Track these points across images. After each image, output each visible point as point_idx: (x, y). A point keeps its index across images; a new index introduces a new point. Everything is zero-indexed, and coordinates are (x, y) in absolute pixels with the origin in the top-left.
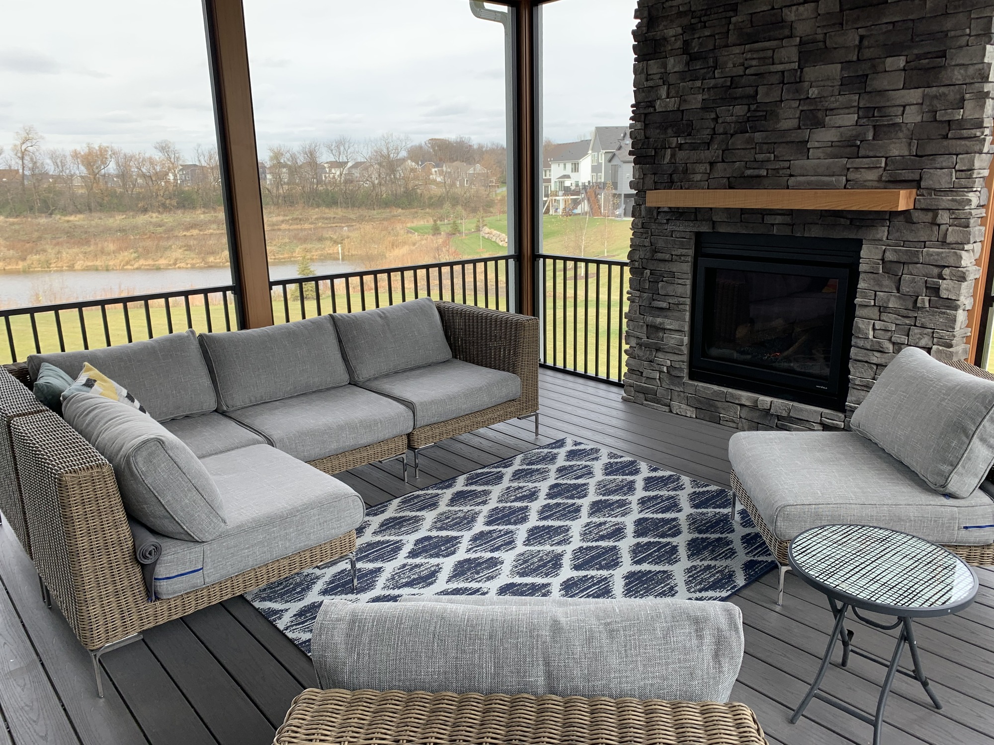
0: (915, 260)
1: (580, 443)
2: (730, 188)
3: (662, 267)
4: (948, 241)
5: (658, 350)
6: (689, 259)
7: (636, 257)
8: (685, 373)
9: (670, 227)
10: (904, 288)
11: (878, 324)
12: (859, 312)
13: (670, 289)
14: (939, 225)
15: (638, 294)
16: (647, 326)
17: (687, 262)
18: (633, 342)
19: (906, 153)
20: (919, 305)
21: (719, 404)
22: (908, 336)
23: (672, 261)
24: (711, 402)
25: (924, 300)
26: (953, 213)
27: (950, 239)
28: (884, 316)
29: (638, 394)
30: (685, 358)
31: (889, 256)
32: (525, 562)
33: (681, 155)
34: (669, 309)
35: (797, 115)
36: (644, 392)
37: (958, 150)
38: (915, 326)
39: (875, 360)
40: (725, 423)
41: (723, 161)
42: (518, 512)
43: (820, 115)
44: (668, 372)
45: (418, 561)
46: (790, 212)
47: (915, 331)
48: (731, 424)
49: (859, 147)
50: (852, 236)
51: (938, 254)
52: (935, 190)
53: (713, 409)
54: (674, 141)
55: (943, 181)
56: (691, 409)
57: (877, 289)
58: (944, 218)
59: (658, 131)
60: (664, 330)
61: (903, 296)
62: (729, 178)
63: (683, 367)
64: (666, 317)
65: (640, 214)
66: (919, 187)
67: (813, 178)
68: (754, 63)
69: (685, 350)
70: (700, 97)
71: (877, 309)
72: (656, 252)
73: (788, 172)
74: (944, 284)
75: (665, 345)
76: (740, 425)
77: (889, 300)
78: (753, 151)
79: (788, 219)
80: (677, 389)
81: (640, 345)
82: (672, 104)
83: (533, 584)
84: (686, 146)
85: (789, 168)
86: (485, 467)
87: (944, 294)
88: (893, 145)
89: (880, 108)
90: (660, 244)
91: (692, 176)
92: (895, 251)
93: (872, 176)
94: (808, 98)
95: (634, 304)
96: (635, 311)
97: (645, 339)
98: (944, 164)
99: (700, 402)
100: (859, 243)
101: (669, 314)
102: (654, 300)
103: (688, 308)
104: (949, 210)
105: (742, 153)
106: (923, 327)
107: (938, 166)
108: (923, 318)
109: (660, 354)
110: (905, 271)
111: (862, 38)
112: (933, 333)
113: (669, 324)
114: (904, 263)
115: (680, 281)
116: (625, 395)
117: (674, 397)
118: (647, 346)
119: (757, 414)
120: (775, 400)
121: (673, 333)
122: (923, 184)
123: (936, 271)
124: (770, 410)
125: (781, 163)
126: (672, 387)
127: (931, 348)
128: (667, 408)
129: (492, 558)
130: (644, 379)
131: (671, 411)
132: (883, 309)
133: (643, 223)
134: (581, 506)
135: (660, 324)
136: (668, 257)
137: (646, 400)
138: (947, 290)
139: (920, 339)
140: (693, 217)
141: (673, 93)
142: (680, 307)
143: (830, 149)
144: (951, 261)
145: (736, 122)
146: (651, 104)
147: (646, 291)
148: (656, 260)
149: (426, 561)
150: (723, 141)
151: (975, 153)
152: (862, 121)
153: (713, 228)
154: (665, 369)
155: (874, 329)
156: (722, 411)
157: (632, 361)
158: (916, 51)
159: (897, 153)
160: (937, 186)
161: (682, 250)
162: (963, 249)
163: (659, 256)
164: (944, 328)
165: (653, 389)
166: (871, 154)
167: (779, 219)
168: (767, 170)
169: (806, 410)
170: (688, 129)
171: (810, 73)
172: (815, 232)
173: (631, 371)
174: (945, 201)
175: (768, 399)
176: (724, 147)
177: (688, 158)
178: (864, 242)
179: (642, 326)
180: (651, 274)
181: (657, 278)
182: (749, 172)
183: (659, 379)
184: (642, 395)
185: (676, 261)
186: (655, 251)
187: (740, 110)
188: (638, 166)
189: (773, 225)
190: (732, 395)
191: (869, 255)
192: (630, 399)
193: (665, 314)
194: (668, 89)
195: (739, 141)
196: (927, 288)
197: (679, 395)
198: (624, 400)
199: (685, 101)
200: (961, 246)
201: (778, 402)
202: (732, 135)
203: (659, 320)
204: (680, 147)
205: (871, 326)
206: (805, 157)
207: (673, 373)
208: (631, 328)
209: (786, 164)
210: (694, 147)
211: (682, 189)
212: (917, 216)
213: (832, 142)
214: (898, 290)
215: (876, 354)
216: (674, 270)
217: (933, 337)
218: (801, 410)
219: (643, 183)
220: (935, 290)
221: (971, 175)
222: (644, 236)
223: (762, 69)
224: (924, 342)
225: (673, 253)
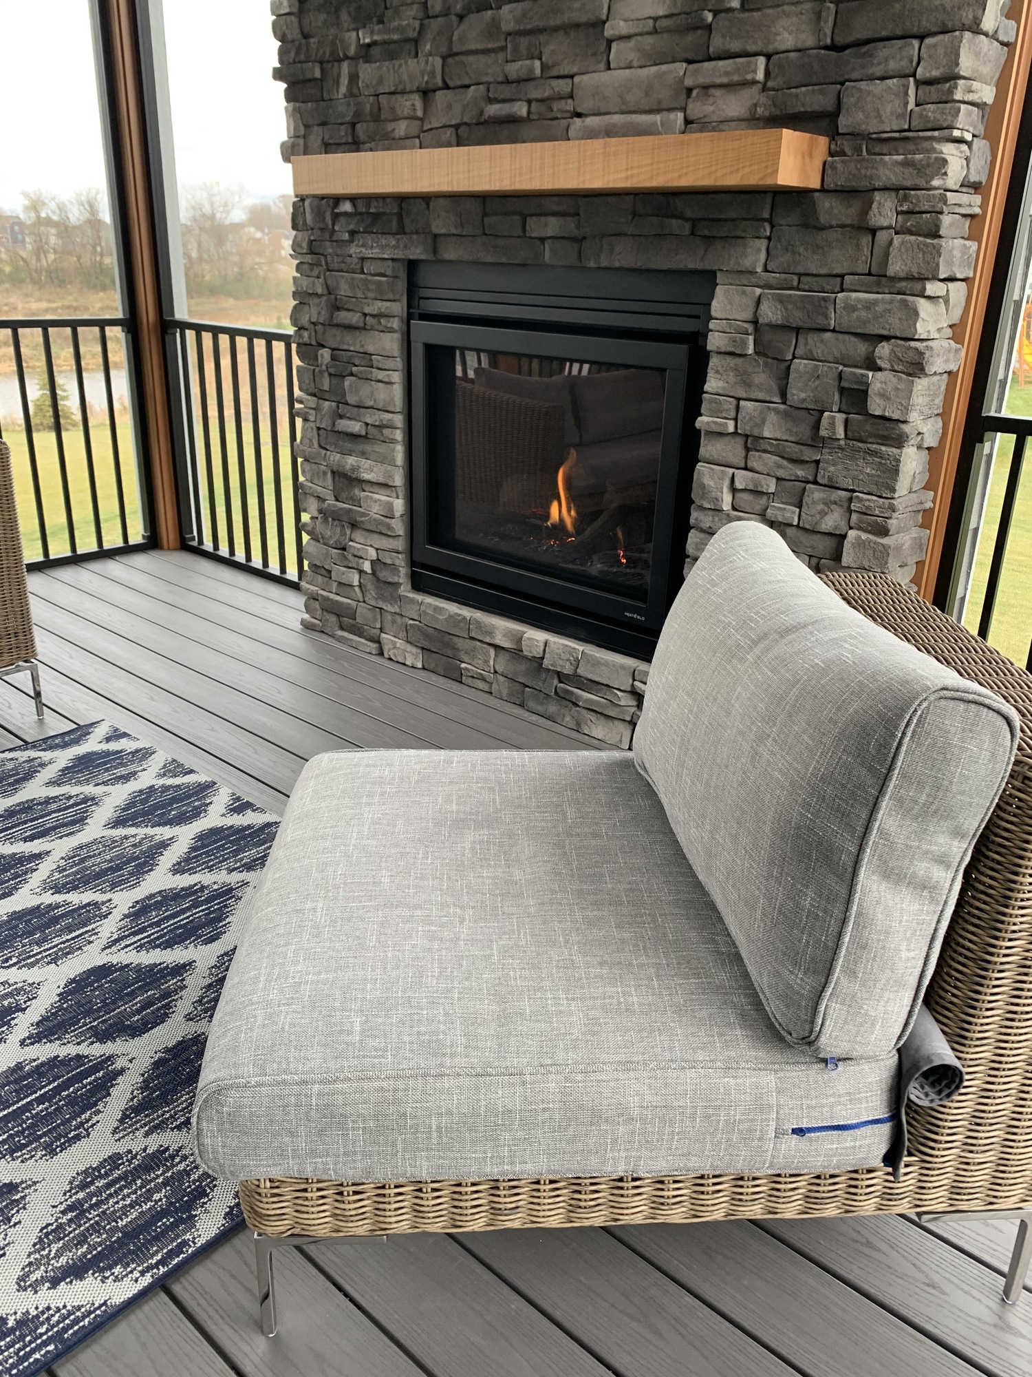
0: (820, 321)
1: (124, 735)
2: (460, 143)
3: (352, 342)
4: (891, 271)
5: (354, 525)
6: (395, 324)
7: (305, 321)
8: (402, 576)
9: (354, 250)
10: (797, 393)
11: (743, 479)
12: (708, 448)
13: (366, 394)
14: (873, 232)
15: (313, 402)
16: (333, 473)
17: (391, 330)
18: (313, 507)
19: (810, 41)
20: (823, 432)
21: (459, 643)
22: (800, 507)
23: (364, 329)
24: (447, 638)
25: (835, 423)
26: (906, 199)
27: (896, 267)
28: (756, 460)
29: (328, 616)
30: (400, 544)
31: (770, 313)
33: (367, 72)
34: (366, 437)
36: (331, 609)
37: (926, 24)
38: (815, 483)
40: (469, 681)
41: (446, 87)
44: (374, 573)
46: (575, 209)
47: (815, 494)
48: (481, 685)
49: (709, 28)
50: (692, 262)
51: (869, 306)
52: (867, 137)
53: (450, 653)
54: (352, 41)
55: (886, 111)
56: (414, 650)
57: (740, 392)
58: (885, 211)
59: (323, 17)
60: (361, 482)
61: (793, 412)
62: (457, 127)
63: (397, 562)
64: (363, 454)
66: (833, 134)
69: (399, 527)
71: (740, 441)
72: (338, 309)
73: (569, 105)
74: (877, 382)
75: (364, 515)
76: (495, 686)
77: (763, 421)
78: (501, 56)
79: (571, 227)
80: (390, 608)
81: (325, 514)
84: (375, 51)
85: (571, 96)
87: (876, 406)
88: (784, 22)
90: (344, 290)
91: (390, 126)
92: (780, 300)
93: (734, 105)
95: (311, 426)
96: (311, 440)
97: (331, 501)
98: (893, 65)
99: (426, 636)
100: (708, 279)
101: (368, 448)
102: (341, 417)
103: (399, 435)
104: (896, 189)
105: (479, 62)
106: (832, 486)
107: (878, 71)
108: (832, 468)
109: (358, 535)
110: (799, 352)
112: (850, 500)
113: (369, 471)
114: (798, 330)
115: (381, 375)
116: (306, 616)
117: (387, 626)
118: (336, 517)
119: (523, 667)
120: (553, 638)
121: (376, 489)
122: (844, 123)
123: (861, 348)
124: (543, 658)
125: (554, 83)
126: (381, 605)
127: (844, 536)
128: (373, 647)
130: (335, 586)
131: (381, 654)
132: (751, 442)
133: (311, 242)
135: (353, 469)
136: (355, 318)
137: (342, 628)
138: (883, 396)
139: (823, 514)
140: (394, 225)
142: (386, 432)
143: (650, 39)
144: (894, 324)
147: (327, 396)
148: (337, 325)
150: (442, 34)
151: (964, 28)
153: (435, 251)
154: (367, 567)
155: (734, 490)
156: (465, 657)
157: (313, 548)
159: (790, 43)
160: (873, 126)
161: (380, 304)
162: (922, 295)
163: (342, 316)
164: (874, 489)
165: (348, 607)
166: (735, 47)
167: (552, 226)
168: (529, 102)
169: (606, 664)
170: (377, 7)
173: (313, 567)
174: (889, 168)
175: (541, 636)
176: (444, 49)
177: (380, 81)
178: (720, 277)
179: (325, 473)
180: (333, 358)
181: (341, 367)
182: (493, 110)
183: (360, 586)
184: (333, 619)
185: (372, 329)
186: (336, 307)
188: (294, 107)
189: (542, 240)
190: (479, 625)
191: (727, 309)
192: (314, 625)
193: (361, 447)
195: (473, 32)
196: (842, 391)
197: (394, 622)
198: (306, 626)
200: (917, 286)
201: (558, 642)
202: (461, 17)
203: (351, 461)
204: (366, 52)
205: (727, 482)
206: (602, 65)
207: (382, 576)
208: (308, 477)
209: (563, 86)
210: (391, 51)
212: (830, 210)
213: (655, 19)
214: (783, 395)
216: (370, 349)
217: (850, 511)
218: (597, 663)
219: (306, 146)
220: (855, 397)
221: (951, 91)
222: (316, 271)
224: (832, 521)
225: (367, 310)
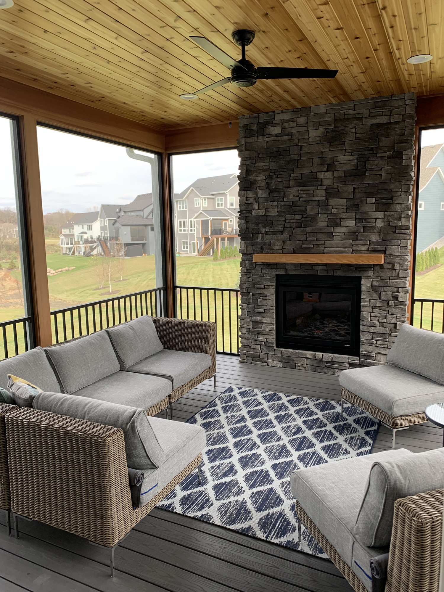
0: (387, 285)
1: (241, 388)
2: (294, 253)
3: (259, 292)
4: (400, 277)
5: (259, 334)
6: (274, 287)
7: (244, 287)
8: (274, 345)
9: (263, 272)
10: (383, 297)
11: (373, 314)
12: (362, 309)
13: (265, 303)
14: (395, 270)
15: (246, 305)
16: (252, 322)
17: (273, 289)
18: (244, 331)
19: (378, 239)
20: (390, 305)
21: (294, 359)
22: (386, 318)
23: (264, 288)
24: (290, 358)
25: (391, 303)
26: (401, 265)
27: (400, 276)
28: (375, 311)
29: (248, 358)
30: (274, 337)
31: (375, 283)
32: (271, 452)
33: (267, 238)
34: (264, 312)
35: (327, 221)
36: (252, 357)
37: (401, 238)
38: (388, 314)
39: (372, 331)
40: (298, 368)
41: (290, 240)
42: (243, 428)
43: (338, 221)
44: (265, 345)
45: (217, 463)
46: (326, 265)
47: (389, 316)
48: (302, 368)
49: (357, 235)
50: (357, 275)
51: (396, 282)
52: (392, 255)
53: (291, 362)
54: (263, 230)
55: (396, 251)
56: (279, 363)
57: (371, 298)
58: (397, 267)
59: (254, 225)
60: (262, 323)
61: (382, 301)
62: (293, 248)
63: (273, 341)
64: (263, 317)
65: (245, 265)
66: (385, 253)
67: (336, 249)
68: (304, 196)
69: (274, 332)
70: (276, 210)
71: (371, 307)
72: (255, 284)
73: (324, 246)
74: (400, 295)
75: (263, 331)
76: (307, 368)
77: (376, 303)
78: (305, 236)
79: (325, 268)
80: (271, 353)
81: (248, 332)
82: (261, 212)
83: (285, 462)
84: (270, 233)
85: (324, 244)
86: (203, 408)
87: (400, 299)
88: (372, 236)
89: (365, 219)
90: (258, 280)
91: (273, 247)
92: (377, 281)
93: (364, 248)
94: (332, 213)
95: (244, 311)
96: (245, 315)
97: (251, 329)
98: (395, 244)
99: (284, 358)
100: (360, 279)
101: (265, 315)
102: (255, 308)
103: (274, 311)
104: (399, 263)
105: (300, 236)
106: (392, 314)
107: (393, 245)
108: (392, 311)
109: (260, 336)
110: (382, 290)
111: (354, 189)
112: (397, 317)
113: (264, 320)
114: (381, 287)
115: (270, 298)
116: (240, 359)
117: (270, 358)
118: (253, 332)
119: (315, 362)
120: (324, 354)
121: (267, 324)
122: (387, 252)
123: (396, 289)
124: (322, 359)
125: (320, 242)
126: (268, 353)
127: (396, 323)
128: (265, 364)
129: (253, 454)
130: (251, 350)
131: (268, 365)
132: (373, 307)
133: (247, 270)
134: (271, 420)
135: (260, 320)
136: (262, 286)
137: (253, 361)
138: (401, 297)
139: (391, 320)
140: (275, 267)
141: (261, 207)
142: (271, 311)
143: (344, 236)
144: (402, 285)
145: (296, 222)
146: (249, 212)
147: (251, 304)
148: (256, 288)
149: (222, 462)
150: (290, 231)
151: (408, 239)
152: (358, 225)
153: (286, 272)
155: (371, 316)
156: (297, 362)
157: (244, 341)
158: (379, 196)
159: (374, 239)
160: (393, 253)
161: (270, 283)
163: (257, 286)
164: (401, 314)
165: (257, 355)
166: (363, 239)
167: (320, 268)
168: (313, 245)
169: (341, 357)
170: (271, 225)
171: (333, 202)
172: (339, 273)
173: (244, 346)
174: (397, 259)
175: (321, 354)
176: (290, 234)
177: (272, 239)
178: (362, 277)
179: (249, 322)
180: (253, 295)
181: (256, 298)
182: (304, 246)
183: (261, 349)
184: (251, 359)
185: (267, 288)
187: (298, 217)
188: (243, 242)
189: (317, 270)
190: (301, 353)
191: (365, 283)
192: (244, 361)
193: (262, 315)
194: (259, 205)
195: (298, 231)
196: (392, 297)
197: (272, 356)
198: (240, 362)
199: (268, 211)
200: (405, 279)
201: (326, 355)
202: (294, 228)
203: (259, 319)
204: (266, 233)
205: (369, 316)
206: (332, 239)
207: (268, 345)
208: (242, 323)
209: (323, 242)
210: (274, 233)
211: (268, 253)
212: (386, 266)
213: (345, 233)
214: (380, 298)
215: (373, 328)
216: (266, 293)
217: (397, 319)
218: (338, 357)
219: (247, 250)
220: (396, 298)
221: (407, 249)
222: (248, 276)
223: (308, 199)
224: (393, 321)
225: (265, 284)
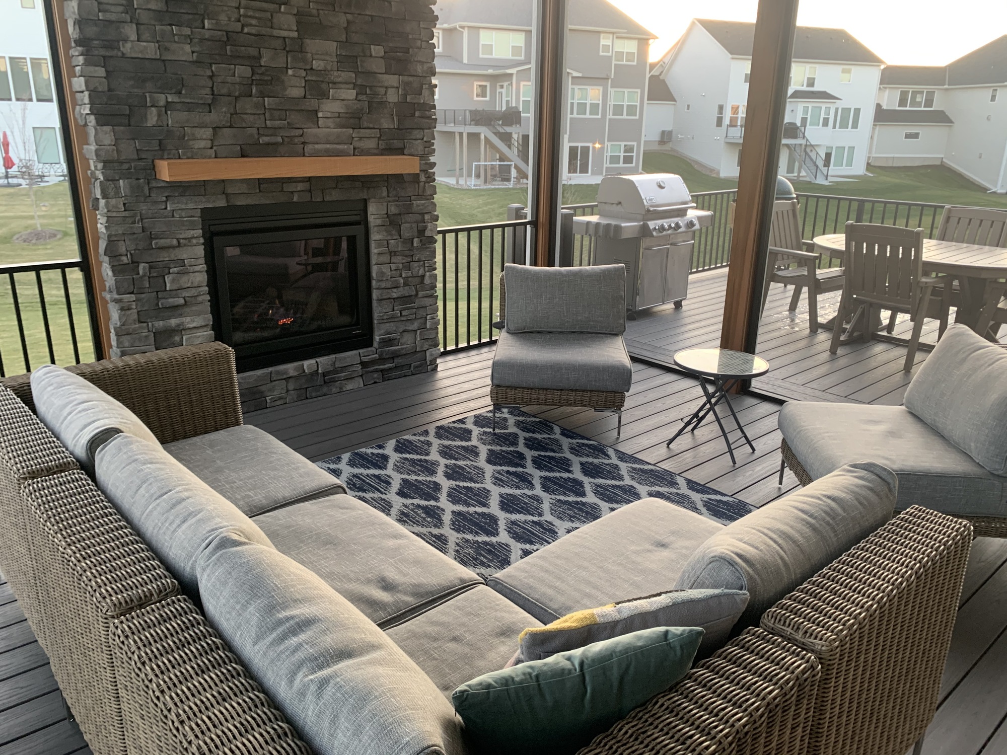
0: (409, 211)
2: (243, 156)
3: (165, 256)
6: (199, 241)
7: (123, 250)
9: (171, 207)
10: (404, 234)
11: (393, 266)
12: (378, 260)
13: (185, 281)
14: (418, 183)
15: (133, 297)
16: (155, 334)
17: (197, 245)
19: (392, 127)
20: (414, 245)
21: (263, 388)
22: (411, 270)
23: (178, 246)
27: (427, 192)
28: (394, 259)
31: (392, 210)
33: (173, 118)
34: (186, 304)
35: (303, 85)
37: (423, 126)
38: (413, 261)
39: (395, 295)
40: (272, 405)
41: (231, 126)
43: (324, 86)
46: (309, 179)
48: (279, 402)
49: (360, 119)
50: (365, 196)
53: (258, 396)
61: (404, 241)
62: (240, 145)
67: (328, 146)
68: (254, 22)
70: (188, 48)
71: (388, 254)
72: (153, 239)
73: (302, 139)
74: (426, 226)
76: (288, 399)
77: (396, 246)
78: (262, 117)
79: (306, 186)
82: (150, 50)
84: (179, 106)
85: (302, 136)
87: (427, 233)
89: (371, 87)
90: (159, 228)
91: (191, 143)
92: (397, 206)
93: (371, 144)
94: (312, 69)
98: (417, 136)
100: (365, 202)
102: (159, 299)
103: (206, 298)
104: (424, 171)
105: (252, 118)
107: (414, 138)
108: (418, 256)
110: (403, 221)
111: (348, 22)
112: (424, 264)
114: (401, 215)
115: (193, 269)
119: (304, 380)
120: (318, 360)
121: (194, 331)
122: (406, 151)
123: (421, 217)
124: (317, 370)
125: (295, 131)
132: (392, 254)
133: (124, 204)
135: (178, 325)
136: (175, 242)
138: (429, 230)
139: (417, 270)
141: (146, 35)
142: (199, 298)
143: (338, 120)
144: (429, 208)
145: (240, 84)
146: (111, 45)
148: (155, 248)
150: (230, 104)
152: (360, 97)
153: (228, 201)
156: (268, 394)
161: (192, 232)
163: (159, 242)
166: (371, 126)
167: (300, 187)
168: (282, 137)
169: (349, 357)
171: (313, 45)
172: (334, 195)
175: (312, 361)
176: (232, 111)
177: (186, 121)
178: (369, 201)
180: (150, 267)
182: (264, 140)
185: (185, 245)
187: (243, 71)
188: (107, 128)
189: (292, 192)
190: (278, 373)
191: (375, 213)
193: (179, 312)
194: (138, 30)
195: (246, 105)
196: (417, 231)
199: (167, 49)
200: (432, 197)
201: (323, 360)
202: (236, 98)
203: (173, 322)
206: (316, 126)
210: (189, 108)
213: (339, 113)
216: (185, 256)
218: (345, 358)
220: (423, 232)
223: (264, 31)
225: (181, 236)
